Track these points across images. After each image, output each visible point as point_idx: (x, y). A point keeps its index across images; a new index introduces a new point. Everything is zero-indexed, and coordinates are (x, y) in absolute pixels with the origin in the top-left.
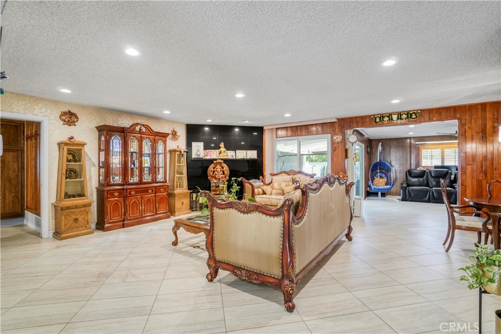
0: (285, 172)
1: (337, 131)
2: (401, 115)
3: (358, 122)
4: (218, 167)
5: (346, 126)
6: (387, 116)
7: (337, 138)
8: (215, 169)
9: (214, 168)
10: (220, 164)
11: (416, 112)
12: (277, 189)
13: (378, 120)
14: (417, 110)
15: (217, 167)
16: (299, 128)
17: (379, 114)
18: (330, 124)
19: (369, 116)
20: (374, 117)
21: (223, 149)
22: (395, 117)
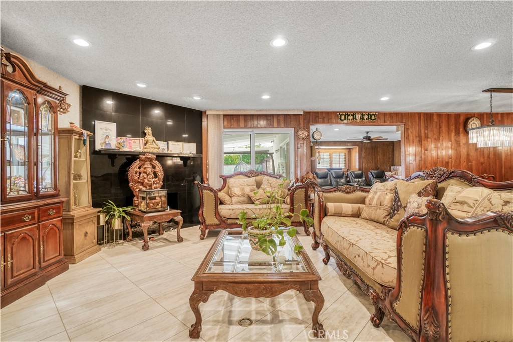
0: (242, 174)
1: (302, 125)
2: (363, 115)
3: (324, 117)
4: (148, 165)
5: (311, 120)
6: (352, 115)
7: (303, 133)
8: (142, 169)
9: (139, 168)
10: (151, 160)
11: (374, 113)
12: (239, 196)
13: (343, 118)
14: (376, 112)
15: (145, 166)
16: (255, 117)
17: (344, 112)
18: (294, 117)
19: (335, 113)
20: (339, 114)
21: (150, 137)
22: (358, 116)
